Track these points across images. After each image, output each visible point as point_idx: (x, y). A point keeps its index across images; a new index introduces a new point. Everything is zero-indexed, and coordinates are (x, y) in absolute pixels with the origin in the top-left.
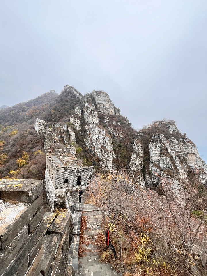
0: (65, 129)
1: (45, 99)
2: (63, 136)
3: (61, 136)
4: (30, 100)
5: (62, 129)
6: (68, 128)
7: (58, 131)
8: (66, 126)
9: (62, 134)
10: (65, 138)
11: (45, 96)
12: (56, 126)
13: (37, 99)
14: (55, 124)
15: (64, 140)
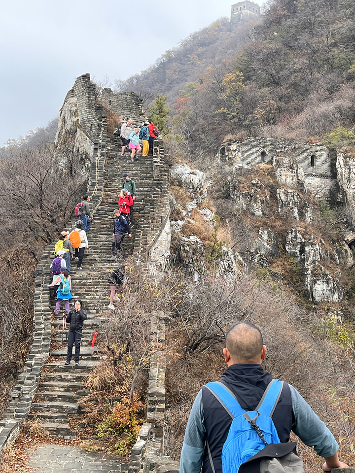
0: (317, 185)
1: (200, 56)
2: (296, 234)
3: (280, 239)
4: (131, 79)
5: (286, 177)
6: (341, 170)
7: (251, 197)
8: (322, 159)
9: (286, 219)
10: (313, 252)
11: (202, 44)
12: (238, 157)
13: (162, 68)
14: (233, 147)
15: (302, 274)
